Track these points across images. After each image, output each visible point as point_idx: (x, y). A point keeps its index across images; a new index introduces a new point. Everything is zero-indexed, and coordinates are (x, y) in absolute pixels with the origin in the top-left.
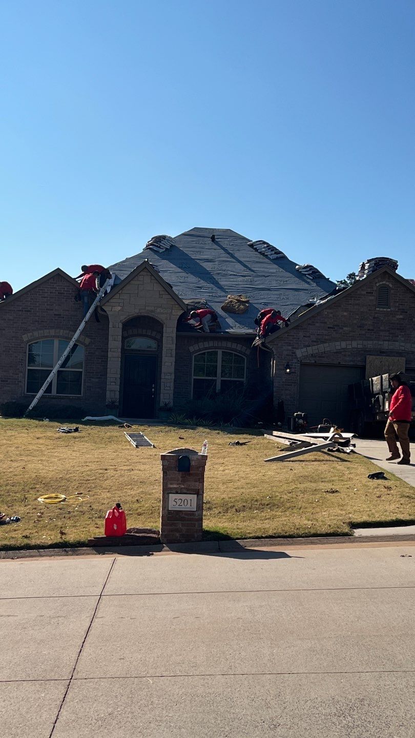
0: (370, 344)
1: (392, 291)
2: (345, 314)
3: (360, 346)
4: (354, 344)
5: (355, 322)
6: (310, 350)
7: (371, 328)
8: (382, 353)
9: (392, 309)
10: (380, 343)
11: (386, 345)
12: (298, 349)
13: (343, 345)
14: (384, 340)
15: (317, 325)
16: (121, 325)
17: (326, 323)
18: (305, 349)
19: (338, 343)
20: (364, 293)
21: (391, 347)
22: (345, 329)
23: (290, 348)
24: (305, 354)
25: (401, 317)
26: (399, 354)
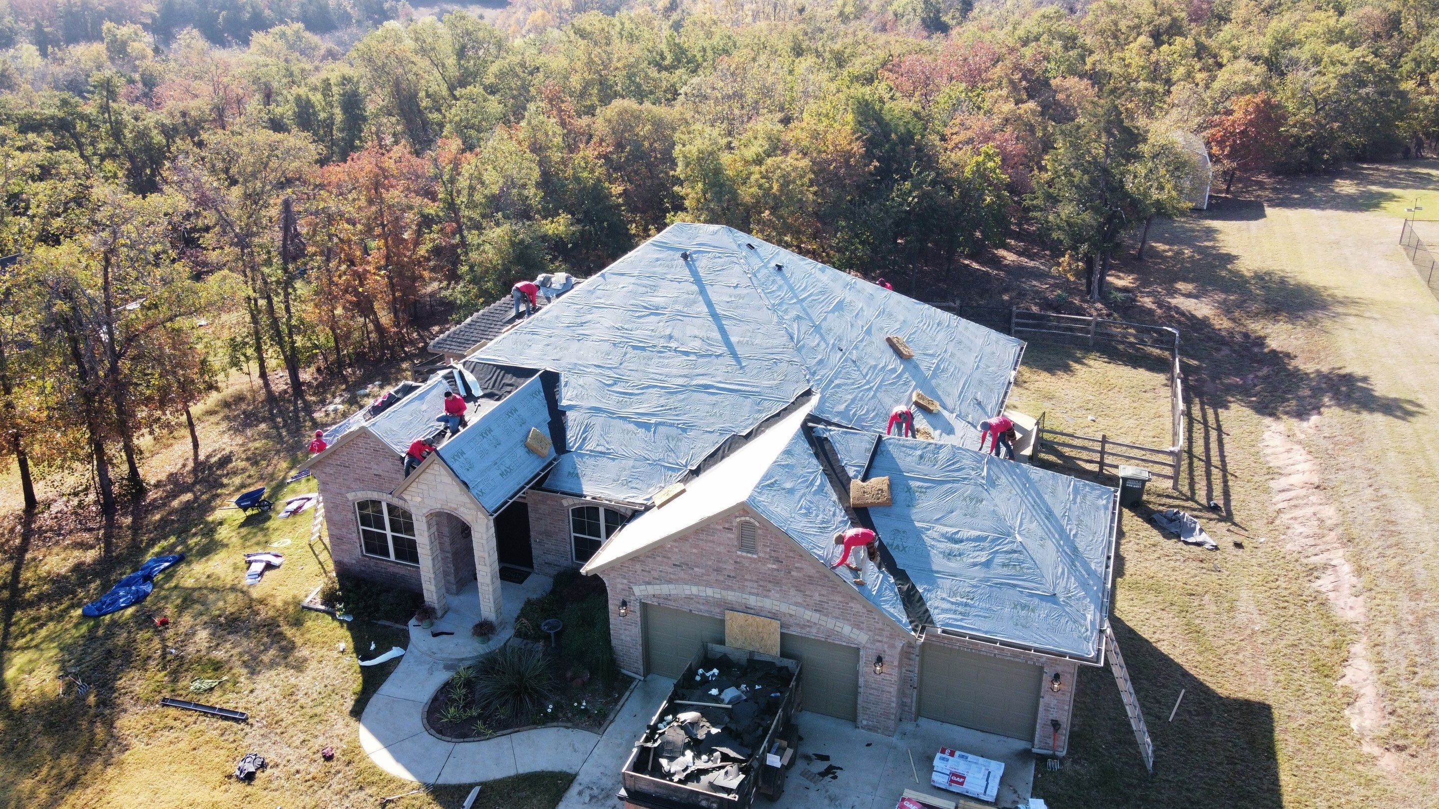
0: (731, 596)
1: (760, 532)
2: (694, 551)
3: (718, 596)
4: (709, 592)
5: (710, 563)
6: (651, 590)
7: (732, 574)
8: (747, 610)
9: (761, 555)
10: (745, 596)
11: (753, 601)
12: (635, 584)
13: (694, 590)
14: (750, 593)
15: (658, 558)
16: (424, 519)
17: (669, 558)
18: (643, 587)
19: (686, 587)
20: (721, 527)
21: (760, 604)
22: (696, 569)
23: (625, 581)
24: (645, 593)
25: (774, 566)
26: (774, 616)
